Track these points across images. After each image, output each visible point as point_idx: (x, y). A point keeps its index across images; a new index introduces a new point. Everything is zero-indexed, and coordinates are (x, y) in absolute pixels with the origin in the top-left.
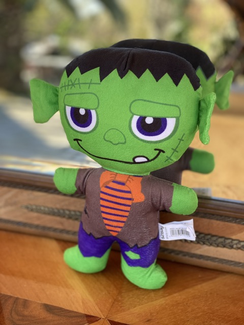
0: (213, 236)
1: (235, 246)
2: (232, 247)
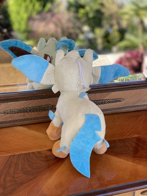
0: (97, 101)
1: (106, 102)
2: (105, 103)
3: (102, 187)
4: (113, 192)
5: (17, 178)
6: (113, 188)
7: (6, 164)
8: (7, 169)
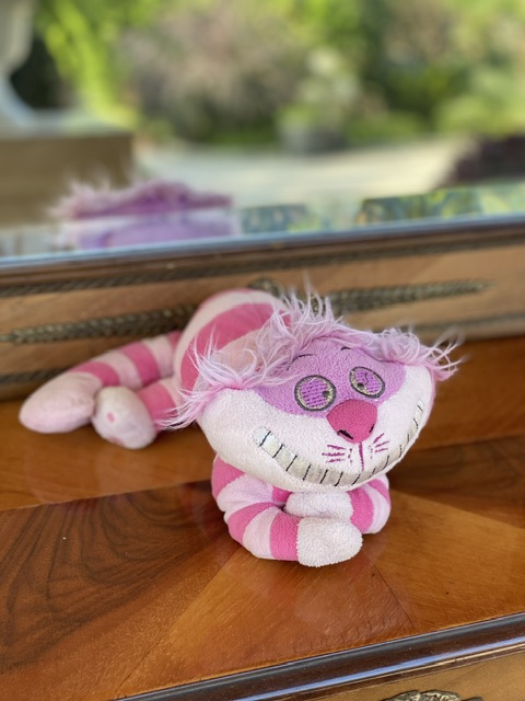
3: (411, 632)
4: (458, 649)
5: (60, 595)
6: (457, 636)
7: (17, 540)
8: (21, 563)
